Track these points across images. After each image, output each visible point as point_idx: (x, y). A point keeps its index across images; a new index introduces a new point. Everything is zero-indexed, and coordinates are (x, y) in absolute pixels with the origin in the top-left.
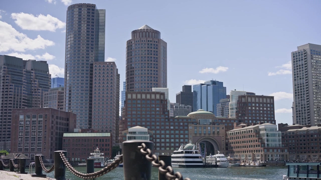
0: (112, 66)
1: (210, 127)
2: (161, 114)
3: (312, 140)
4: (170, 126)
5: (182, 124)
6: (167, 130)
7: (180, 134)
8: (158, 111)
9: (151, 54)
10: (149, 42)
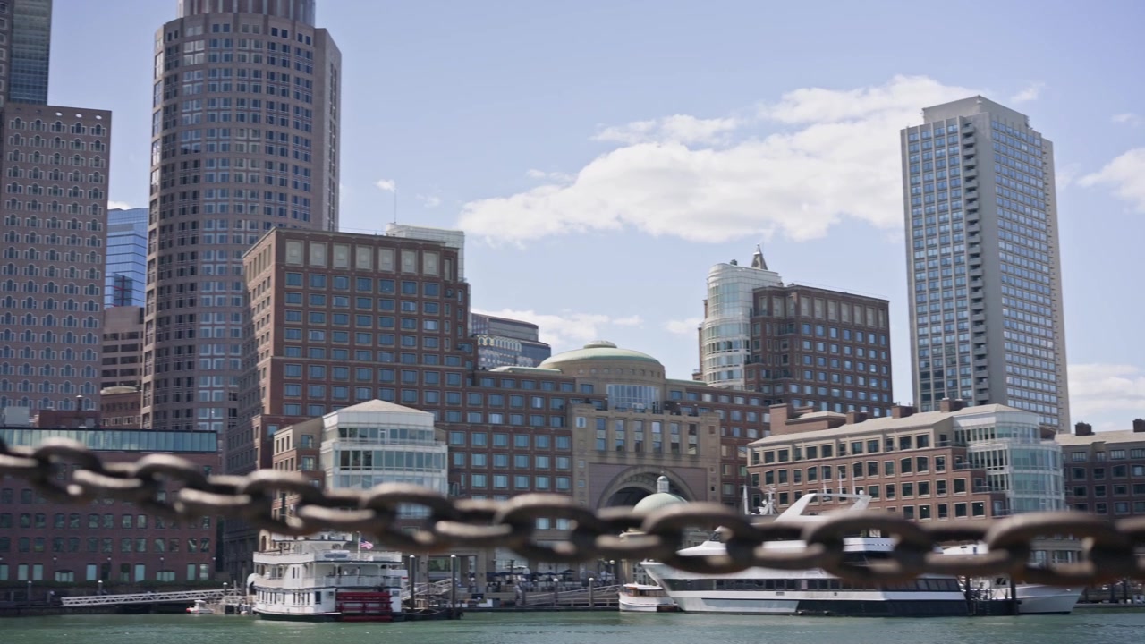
0: (98, 130)
1: (662, 422)
2: (446, 353)
3: (1121, 490)
4: (486, 413)
5: (538, 403)
6: (476, 428)
7: (532, 453)
8: (430, 335)
9: (284, 93)
10: (276, 35)
